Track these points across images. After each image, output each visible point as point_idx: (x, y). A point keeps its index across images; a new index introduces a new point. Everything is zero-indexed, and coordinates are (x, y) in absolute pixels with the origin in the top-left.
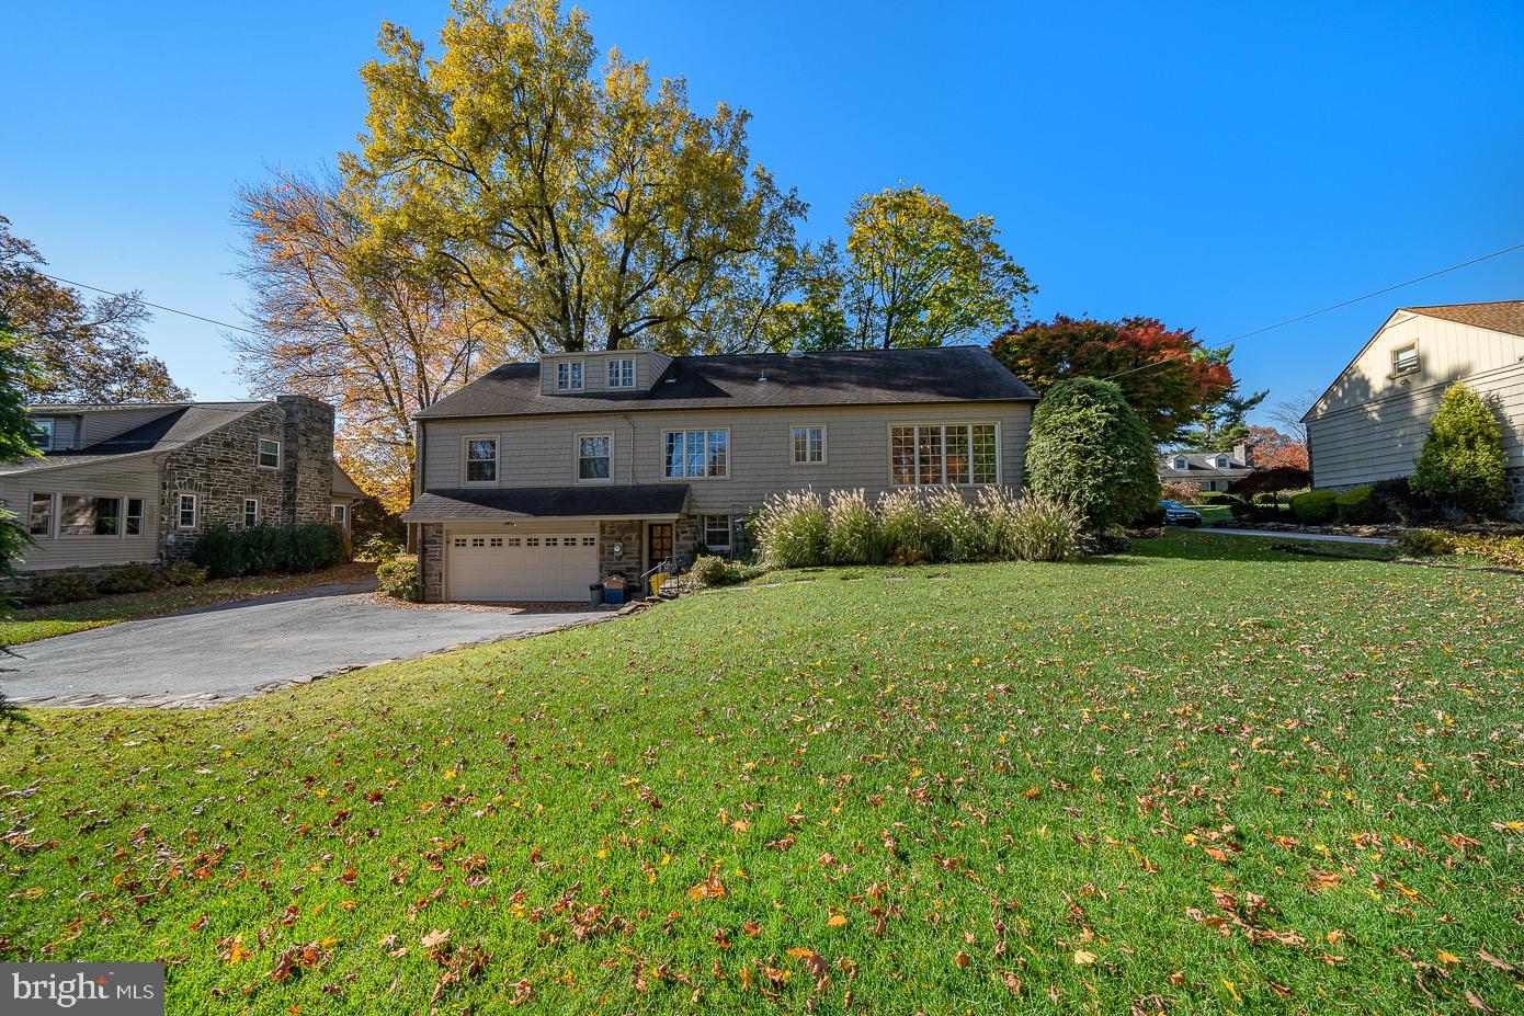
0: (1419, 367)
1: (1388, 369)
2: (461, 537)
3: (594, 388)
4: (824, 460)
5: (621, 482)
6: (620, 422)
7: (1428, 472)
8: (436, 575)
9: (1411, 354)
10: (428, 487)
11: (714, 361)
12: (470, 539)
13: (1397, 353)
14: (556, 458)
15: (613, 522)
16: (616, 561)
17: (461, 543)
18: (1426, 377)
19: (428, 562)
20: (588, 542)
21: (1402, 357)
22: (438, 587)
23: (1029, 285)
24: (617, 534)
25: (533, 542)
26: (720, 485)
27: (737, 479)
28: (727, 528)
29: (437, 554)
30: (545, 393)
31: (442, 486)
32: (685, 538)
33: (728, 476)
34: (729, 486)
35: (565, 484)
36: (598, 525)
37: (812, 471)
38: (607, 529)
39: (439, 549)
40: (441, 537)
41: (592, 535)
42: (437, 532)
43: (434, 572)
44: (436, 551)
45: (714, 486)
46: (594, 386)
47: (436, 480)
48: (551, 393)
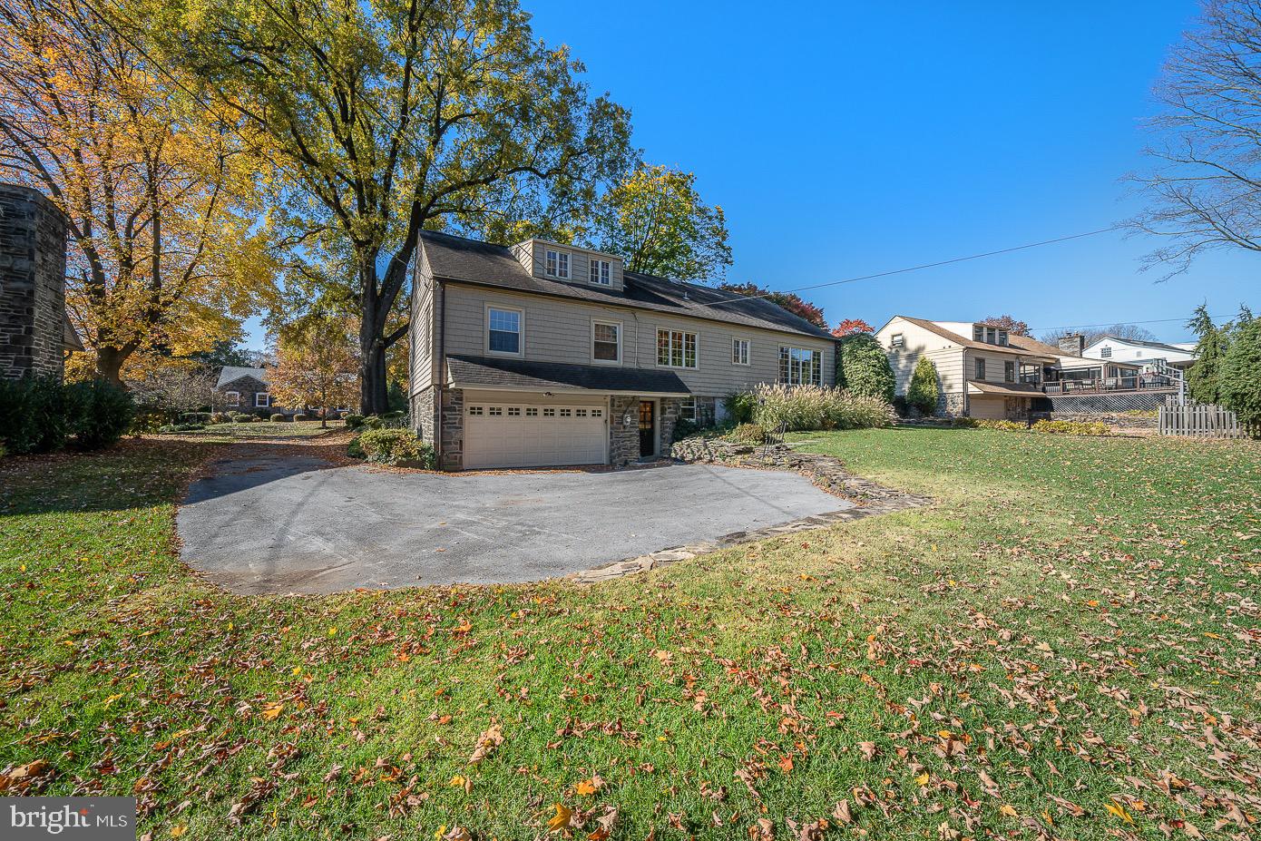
0: (903, 344)
1: (890, 344)
2: (477, 405)
3: (580, 280)
4: (748, 363)
5: (628, 365)
6: (627, 314)
7: (916, 394)
8: (456, 443)
9: (900, 338)
10: (447, 351)
12: (486, 407)
13: (893, 336)
14: (576, 339)
15: (620, 397)
16: (622, 430)
17: (477, 411)
18: (906, 350)
19: (446, 429)
20: (596, 414)
21: (896, 339)
22: (459, 455)
24: (624, 408)
25: (566, 413)
26: (693, 374)
27: (702, 371)
28: (695, 406)
29: (457, 421)
30: (537, 275)
31: (464, 352)
32: (670, 413)
33: (697, 367)
34: (697, 375)
35: (585, 362)
36: (609, 399)
37: (743, 370)
38: (616, 403)
39: (459, 417)
40: (461, 404)
41: (600, 408)
42: (457, 399)
43: (450, 443)
44: (456, 419)
45: (689, 375)
46: (579, 278)
47: (456, 345)
48: (541, 276)
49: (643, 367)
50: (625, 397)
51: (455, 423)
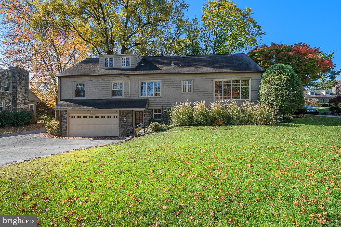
2: (73, 115)
3: (117, 67)
4: (192, 91)
5: (126, 98)
6: (125, 78)
10: (62, 99)
11: (157, 58)
12: (76, 116)
14: (105, 90)
15: (123, 111)
16: (124, 123)
17: (73, 117)
19: (63, 123)
20: (115, 117)
22: (66, 131)
23: (263, 32)
24: (125, 115)
25: (97, 117)
26: (158, 99)
27: (164, 97)
28: (161, 113)
29: (66, 120)
30: (101, 68)
31: (67, 99)
32: (147, 116)
33: (161, 96)
34: (161, 99)
35: (108, 98)
36: (118, 112)
37: (188, 95)
38: (122, 113)
39: (66, 119)
40: (67, 115)
41: (117, 115)
42: (65, 113)
43: (64, 127)
44: (65, 120)
45: (156, 99)
46: (117, 66)
47: (65, 96)
48: (103, 68)
49: (133, 98)
50: (125, 111)
51: (65, 121)
